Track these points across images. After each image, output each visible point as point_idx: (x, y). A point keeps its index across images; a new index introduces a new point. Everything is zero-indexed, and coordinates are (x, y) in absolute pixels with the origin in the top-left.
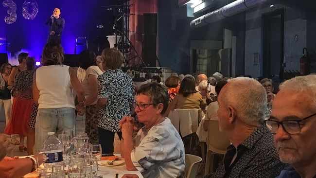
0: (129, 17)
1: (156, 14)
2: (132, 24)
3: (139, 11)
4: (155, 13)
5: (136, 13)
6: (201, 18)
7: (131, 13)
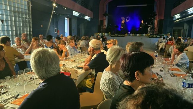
4: (163, 19)
6: (179, 20)
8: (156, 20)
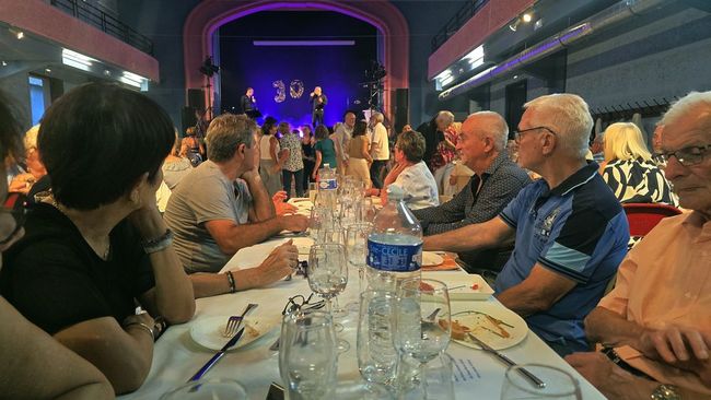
0: (383, 92)
2: (386, 98)
3: (392, 86)
5: (389, 89)
6: (450, 90)
7: (385, 88)
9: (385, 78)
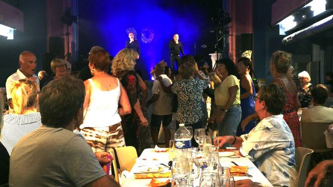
0: (228, 37)
1: (252, 34)
2: (231, 42)
3: (236, 32)
4: (251, 32)
5: (234, 34)
6: (293, 35)
7: (230, 33)
8: (232, 35)
9: (230, 25)
